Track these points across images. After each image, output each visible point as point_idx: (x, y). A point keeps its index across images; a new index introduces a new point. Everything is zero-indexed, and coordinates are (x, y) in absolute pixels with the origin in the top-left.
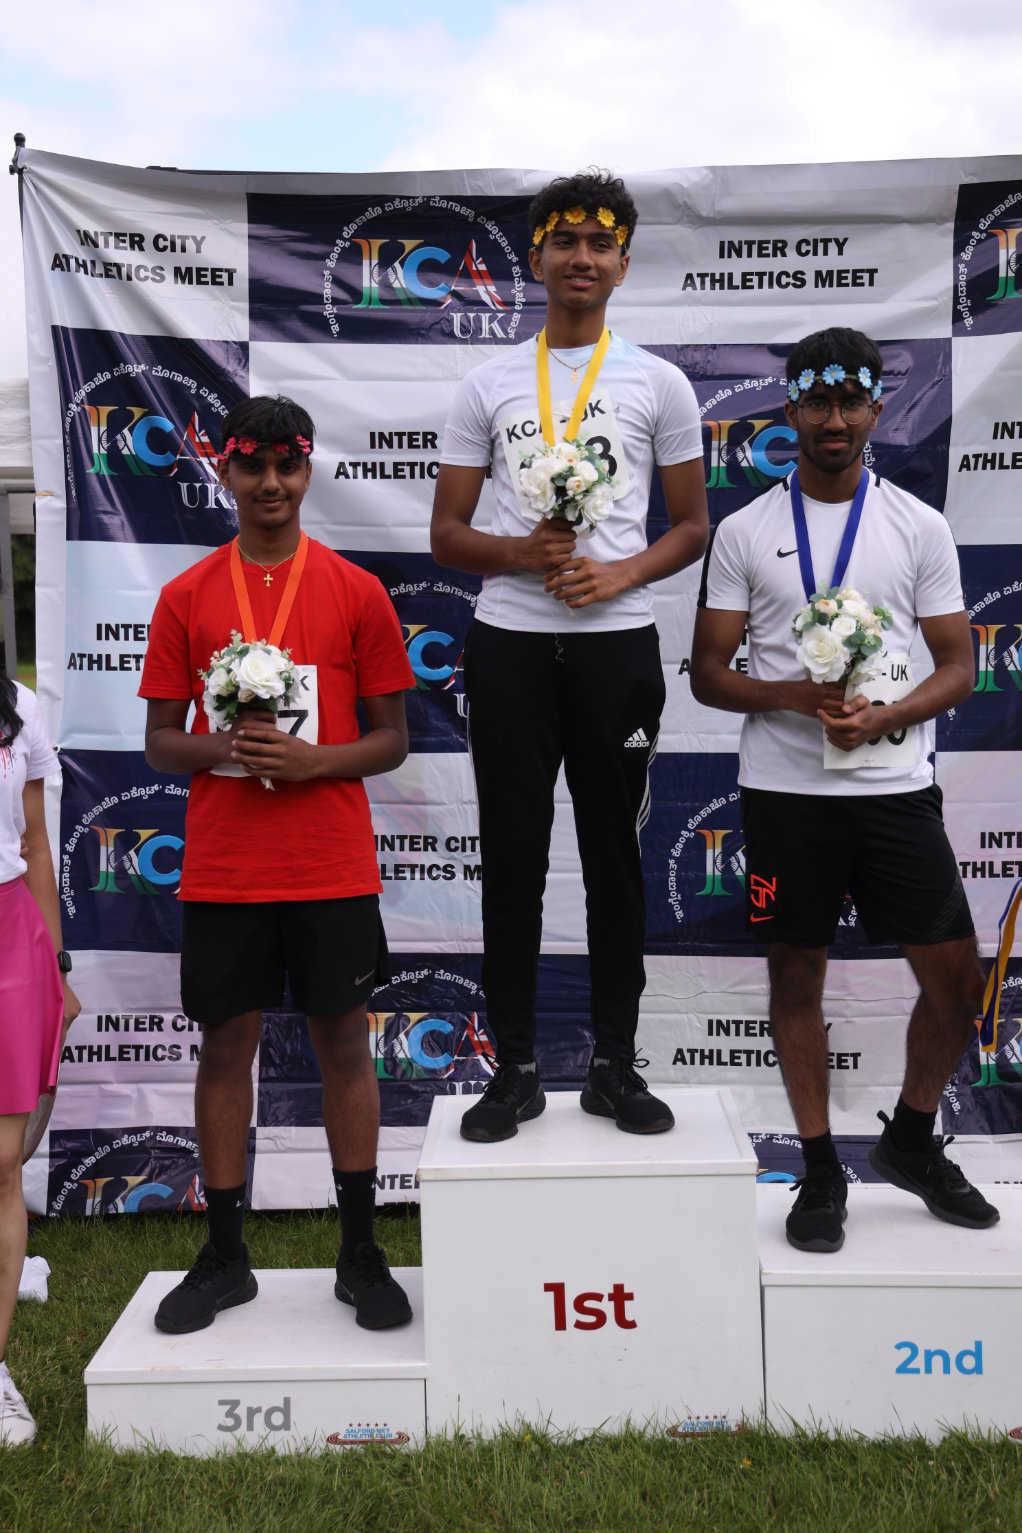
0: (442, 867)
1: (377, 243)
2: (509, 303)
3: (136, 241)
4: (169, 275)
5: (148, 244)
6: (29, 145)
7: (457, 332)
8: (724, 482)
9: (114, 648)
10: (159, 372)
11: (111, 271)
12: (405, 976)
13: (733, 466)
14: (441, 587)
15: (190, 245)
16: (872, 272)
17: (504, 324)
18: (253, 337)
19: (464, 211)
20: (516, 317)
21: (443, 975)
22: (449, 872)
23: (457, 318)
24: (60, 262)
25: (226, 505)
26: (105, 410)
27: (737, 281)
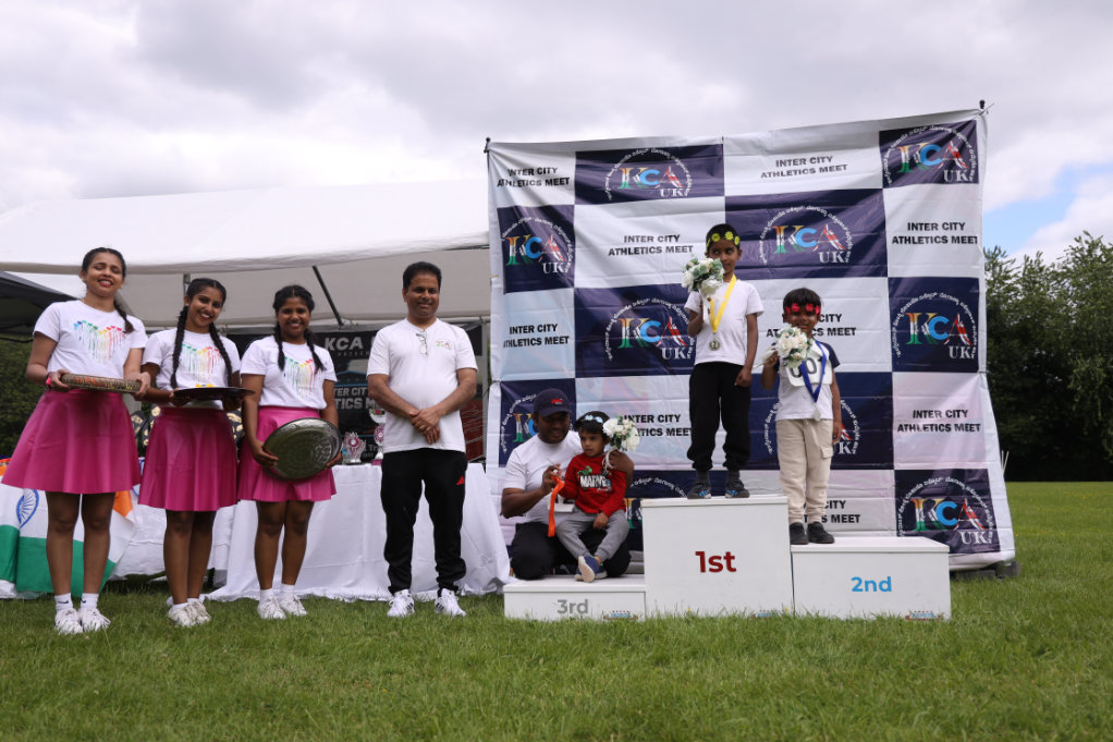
0: (656, 428)
1: (628, 170)
2: (685, 186)
3: (531, 171)
4: (543, 183)
5: (535, 172)
6: (492, 141)
7: (662, 194)
8: (784, 251)
9: (516, 337)
10: (538, 220)
11: (520, 184)
12: (640, 481)
13: (788, 245)
14: (654, 300)
15: (552, 170)
16: (845, 166)
17: (683, 192)
18: (577, 203)
19: (666, 154)
20: (688, 190)
21: (658, 481)
22: (660, 432)
23: (662, 191)
24: (501, 183)
25: (561, 270)
26: (515, 238)
27: (785, 173)
